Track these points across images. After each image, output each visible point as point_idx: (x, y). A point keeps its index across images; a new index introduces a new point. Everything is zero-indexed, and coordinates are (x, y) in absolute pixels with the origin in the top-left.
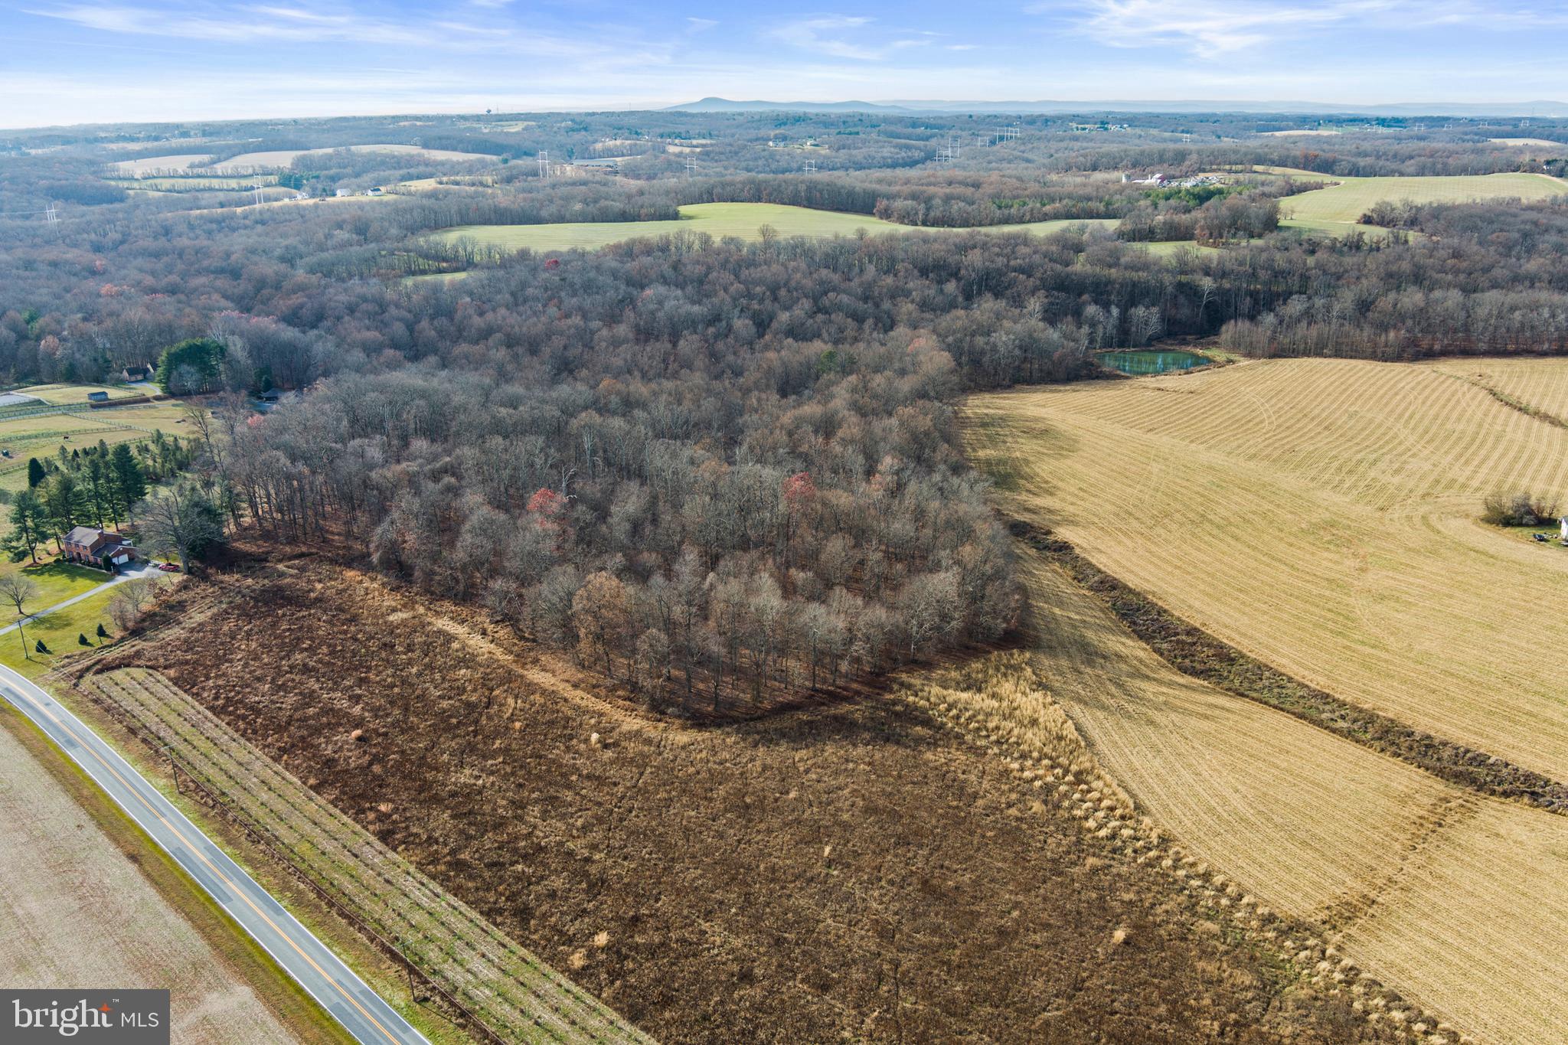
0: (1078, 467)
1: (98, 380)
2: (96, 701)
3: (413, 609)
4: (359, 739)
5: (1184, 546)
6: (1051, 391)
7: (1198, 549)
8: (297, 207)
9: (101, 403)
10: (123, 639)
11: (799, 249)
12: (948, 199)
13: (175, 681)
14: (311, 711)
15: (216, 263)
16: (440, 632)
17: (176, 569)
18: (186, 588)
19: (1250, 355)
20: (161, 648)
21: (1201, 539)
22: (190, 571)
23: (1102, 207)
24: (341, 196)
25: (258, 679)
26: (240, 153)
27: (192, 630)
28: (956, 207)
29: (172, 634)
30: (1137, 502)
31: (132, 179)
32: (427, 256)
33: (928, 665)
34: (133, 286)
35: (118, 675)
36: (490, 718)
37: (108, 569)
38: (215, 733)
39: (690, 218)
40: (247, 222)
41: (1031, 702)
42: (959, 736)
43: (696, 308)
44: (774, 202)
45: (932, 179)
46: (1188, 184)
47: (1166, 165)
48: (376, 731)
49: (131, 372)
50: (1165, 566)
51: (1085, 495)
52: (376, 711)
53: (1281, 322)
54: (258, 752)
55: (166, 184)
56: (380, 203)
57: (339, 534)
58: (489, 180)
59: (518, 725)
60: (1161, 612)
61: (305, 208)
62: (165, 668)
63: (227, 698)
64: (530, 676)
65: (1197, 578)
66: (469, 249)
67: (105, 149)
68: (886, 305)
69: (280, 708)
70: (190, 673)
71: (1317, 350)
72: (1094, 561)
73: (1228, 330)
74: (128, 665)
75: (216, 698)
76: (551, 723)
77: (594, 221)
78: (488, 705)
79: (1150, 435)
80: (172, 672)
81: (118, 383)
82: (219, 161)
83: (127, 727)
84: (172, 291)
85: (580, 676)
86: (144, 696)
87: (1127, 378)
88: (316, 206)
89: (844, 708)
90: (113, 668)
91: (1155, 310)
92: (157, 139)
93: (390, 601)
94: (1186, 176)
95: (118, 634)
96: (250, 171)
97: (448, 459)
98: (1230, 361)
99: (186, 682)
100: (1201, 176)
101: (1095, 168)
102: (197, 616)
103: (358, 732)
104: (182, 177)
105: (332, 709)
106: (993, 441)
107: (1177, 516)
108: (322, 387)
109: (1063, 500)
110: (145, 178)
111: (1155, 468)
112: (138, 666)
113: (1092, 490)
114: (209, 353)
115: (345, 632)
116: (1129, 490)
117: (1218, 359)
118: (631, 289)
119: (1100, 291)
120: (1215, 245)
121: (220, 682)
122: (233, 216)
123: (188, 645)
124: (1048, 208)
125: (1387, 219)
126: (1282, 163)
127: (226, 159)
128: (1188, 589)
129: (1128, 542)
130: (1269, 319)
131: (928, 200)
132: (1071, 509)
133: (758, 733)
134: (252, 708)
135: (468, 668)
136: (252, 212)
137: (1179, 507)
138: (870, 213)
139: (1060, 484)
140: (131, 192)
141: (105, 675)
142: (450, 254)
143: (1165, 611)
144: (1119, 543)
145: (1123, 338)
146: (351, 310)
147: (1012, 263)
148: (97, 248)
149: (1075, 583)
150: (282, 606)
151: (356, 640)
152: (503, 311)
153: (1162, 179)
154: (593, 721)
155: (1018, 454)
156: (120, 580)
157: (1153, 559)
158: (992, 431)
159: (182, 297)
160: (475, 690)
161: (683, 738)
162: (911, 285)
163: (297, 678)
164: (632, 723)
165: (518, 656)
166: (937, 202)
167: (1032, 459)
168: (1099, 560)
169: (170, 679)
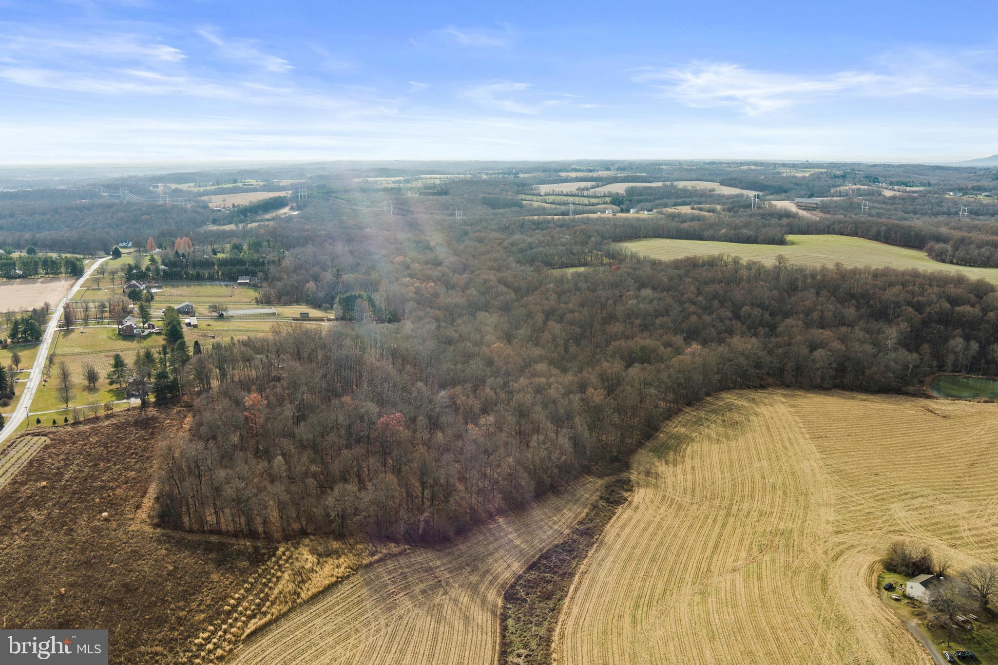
24: (632, 213)
26: (613, 182)
31: (539, 195)
39: (793, 243)
55: (550, 199)
56: (650, 219)
58: (719, 207)
61: (603, 219)
67: (558, 176)
77: (731, 241)
82: (598, 186)
92: (591, 171)
96: (602, 194)
104: (565, 195)
110: (546, 195)
127: (602, 186)
140: (524, 202)
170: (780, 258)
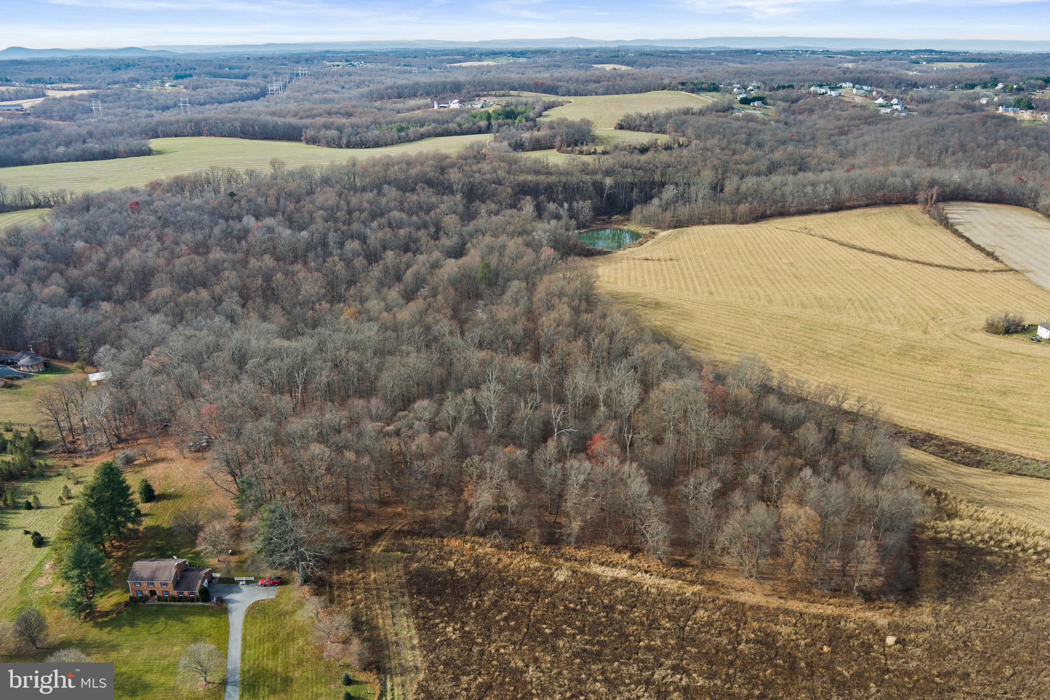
19: (659, 227)
21: (840, 368)
22: (307, 581)
39: (161, 151)
46: (478, 106)
47: (455, 94)
71: (699, 221)
73: (637, 212)
91: (588, 202)
94: (474, 100)
98: (653, 234)
100: (483, 99)
107: (808, 354)
111: (756, 321)
117: (641, 232)
120: (574, 152)
124: (422, 130)
125: (633, 125)
138: (300, 140)
153: (461, 103)
166: (348, 130)
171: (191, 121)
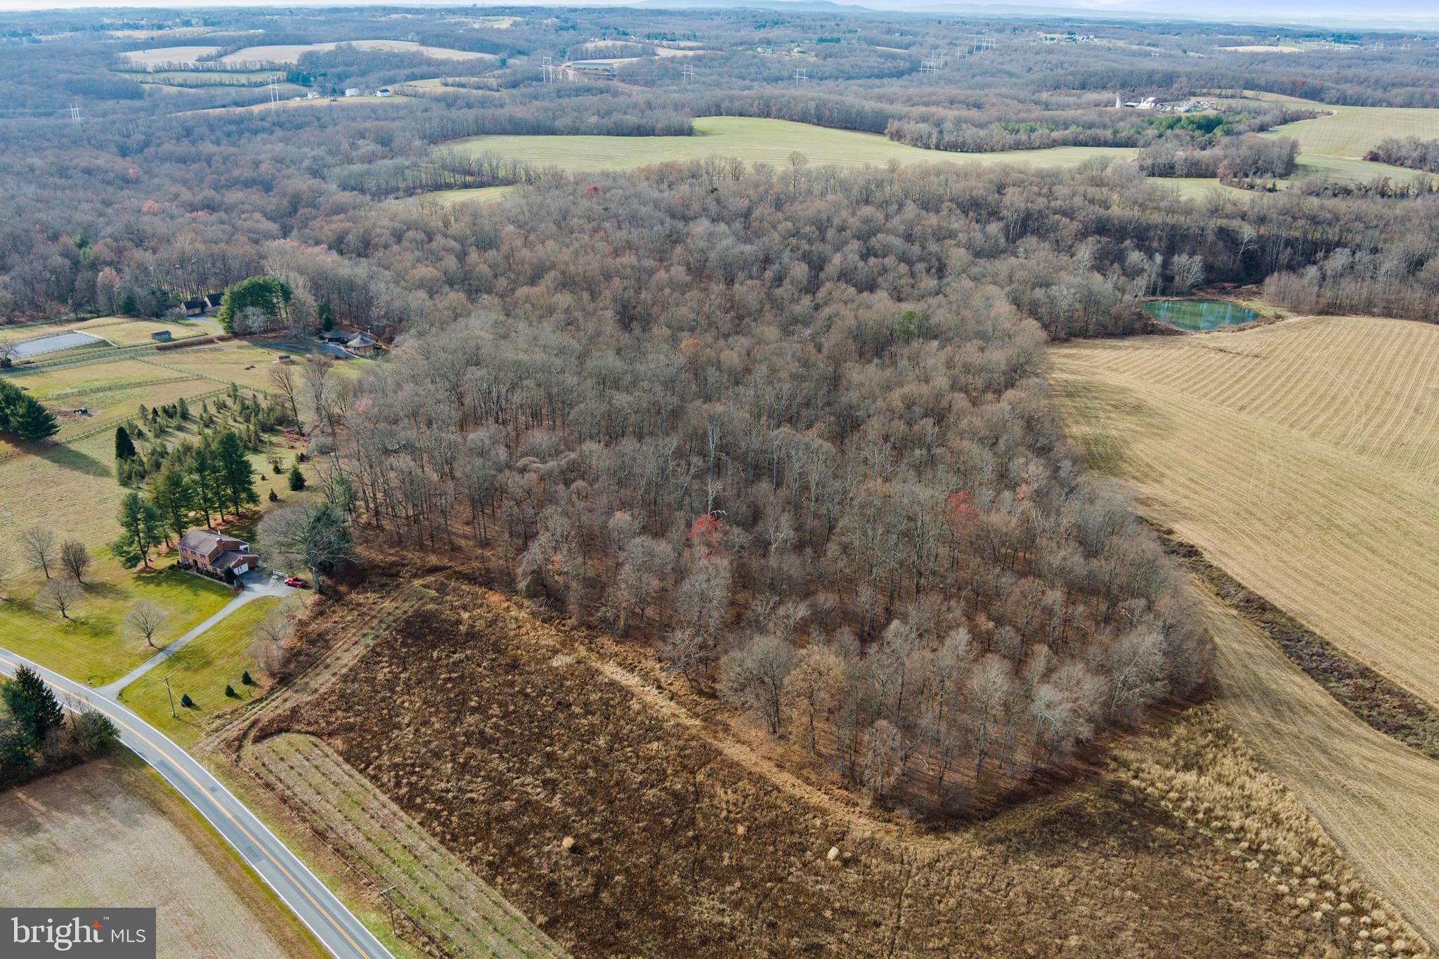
0: (1183, 452)
1: (157, 315)
2: (268, 786)
3: (574, 650)
4: (574, 849)
5: (1317, 557)
6: (1111, 347)
7: (1336, 563)
8: (311, 108)
9: (166, 345)
10: (272, 690)
11: (830, 179)
12: (959, 121)
13: (348, 757)
14: (508, 805)
15: (248, 174)
16: (613, 684)
17: (305, 586)
18: (321, 613)
19: (1296, 310)
20: (317, 704)
21: (1334, 549)
22: (321, 591)
23: (1108, 134)
24: (351, 96)
25: (437, 755)
26: (245, 47)
27: (345, 678)
28: (970, 133)
29: (324, 681)
30: (1255, 500)
31: (147, 72)
32: (453, 170)
33: (1131, 730)
34: (171, 200)
35: (280, 742)
36: (706, 817)
37: (231, 583)
38: (409, 839)
39: (704, 133)
40: (266, 124)
41: (1260, 786)
42: (1209, 841)
43: (747, 248)
44: (783, 118)
45: (934, 98)
46: (1181, 109)
47: (1154, 87)
48: (587, 835)
49: (190, 305)
50: (1305, 581)
51: (1198, 488)
52: (578, 803)
53: (1324, 278)
54: (463, 866)
55: (180, 78)
56: (392, 106)
57: (465, 537)
58: (493, 83)
59: (741, 830)
60: (1325, 644)
61: (319, 109)
62: (330, 735)
63: (410, 784)
64: (726, 751)
65: (1346, 600)
66: (494, 164)
67: (112, 37)
68: (933, 247)
69: (472, 800)
70: (360, 745)
72: (1229, 572)
73: (1273, 283)
74: (287, 731)
75: (398, 785)
76: (773, 824)
77: (611, 134)
78: (698, 795)
79: (1242, 416)
80: (338, 742)
81: (178, 319)
82: (226, 54)
83: (312, 827)
84: (210, 207)
85: (780, 750)
86: (317, 778)
87: (1181, 333)
88: (330, 108)
89: (1074, 797)
90: (271, 734)
91: (1198, 258)
93: (547, 637)
94: (1178, 99)
95: (267, 683)
96: (258, 66)
97: (573, 456)
98: (1278, 317)
99: (357, 757)
100: (1193, 100)
101: (1083, 87)
102: (347, 655)
103: (568, 842)
104: (193, 71)
105: (529, 802)
106: (1085, 415)
107: (1301, 518)
108: (406, 346)
109: (1175, 492)
110: (157, 72)
111: (1264, 458)
112: (299, 732)
113: (1204, 481)
114: (271, 292)
115: (512, 684)
116: (1243, 484)
117: (1263, 312)
118: (675, 223)
119: (1142, 236)
120: (1240, 186)
121: (398, 760)
122: (250, 118)
123: (345, 701)
124: (1056, 135)
125: (1393, 158)
126: (1269, 88)
127: (232, 52)
128: (1340, 614)
129: (1257, 548)
130: (1312, 272)
131: (938, 124)
132: (1186, 503)
133: (1000, 841)
134: (440, 800)
135: (658, 739)
136: (269, 112)
137: (1302, 508)
138: (883, 135)
139: (1167, 472)
140: (147, 87)
141: (267, 743)
142: (474, 167)
143: (1328, 644)
144: (1247, 547)
145: (1166, 285)
146: (398, 237)
147: (1053, 204)
148: (124, 152)
149: (1219, 600)
150: (434, 647)
151: (527, 696)
152: (550, 244)
153: (1156, 102)
154: (818, 822)
155: (1115, 433)
156: (246, 597)
157: (1290, 571)
158: (1080, 403)
159: (222, 215)
160: (676, 773)
161: (924, 848)
162: (955, 226)
163: (477, 751)
164: (862, 826)
165: (705, 720)
166: (948, 126)
167: (1129, 439)
168: (1232, 568)
169: (341, 754)
170: (795, 159)
171: (762, 98)
